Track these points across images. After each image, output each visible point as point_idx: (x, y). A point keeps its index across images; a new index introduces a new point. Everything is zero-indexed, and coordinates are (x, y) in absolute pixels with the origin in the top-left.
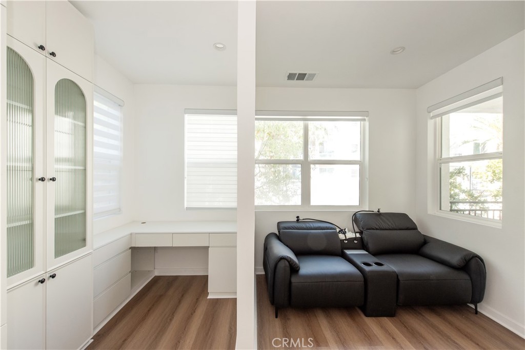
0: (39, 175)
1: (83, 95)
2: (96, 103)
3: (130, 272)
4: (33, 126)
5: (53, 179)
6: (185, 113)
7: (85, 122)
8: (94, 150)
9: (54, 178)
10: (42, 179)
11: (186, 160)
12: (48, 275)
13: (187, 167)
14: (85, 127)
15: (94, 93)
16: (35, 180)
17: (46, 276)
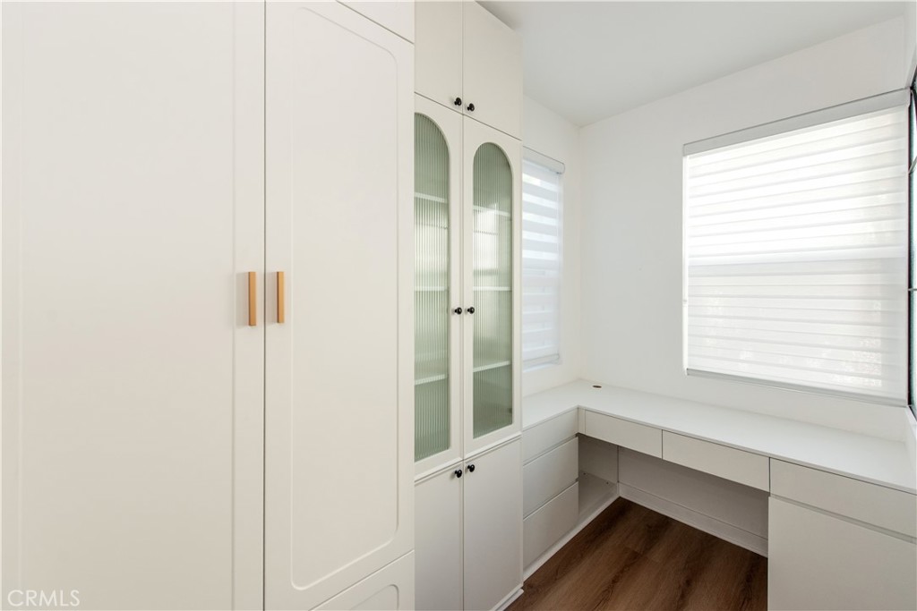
0: (455, 306)
1: (508, 165)
2: (526, 178)
3: (577, 480)
4: (448, 228)
5: (471, 310)
6: (685, 155)
7: (511, 212)
8: (524, 256)
9: (472, 308)
10: (458, 311)
11: (687, 261)
12: (466, 465)
13: (690, 276)
14: (511, 219)
15: (523, 161)
16: (451, 312)
17: (463, 467)
